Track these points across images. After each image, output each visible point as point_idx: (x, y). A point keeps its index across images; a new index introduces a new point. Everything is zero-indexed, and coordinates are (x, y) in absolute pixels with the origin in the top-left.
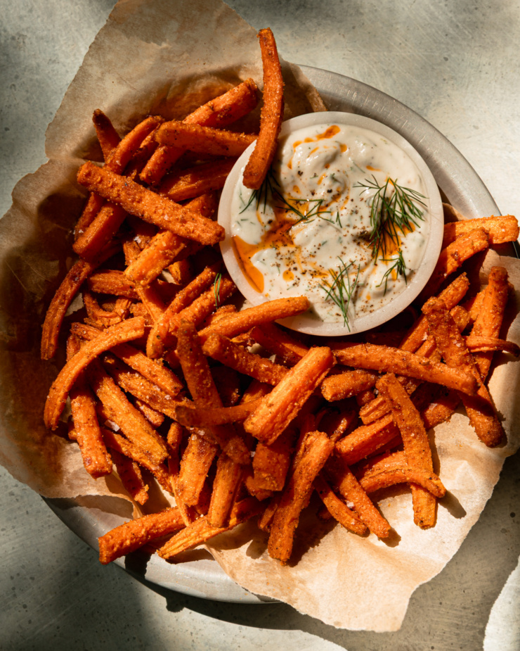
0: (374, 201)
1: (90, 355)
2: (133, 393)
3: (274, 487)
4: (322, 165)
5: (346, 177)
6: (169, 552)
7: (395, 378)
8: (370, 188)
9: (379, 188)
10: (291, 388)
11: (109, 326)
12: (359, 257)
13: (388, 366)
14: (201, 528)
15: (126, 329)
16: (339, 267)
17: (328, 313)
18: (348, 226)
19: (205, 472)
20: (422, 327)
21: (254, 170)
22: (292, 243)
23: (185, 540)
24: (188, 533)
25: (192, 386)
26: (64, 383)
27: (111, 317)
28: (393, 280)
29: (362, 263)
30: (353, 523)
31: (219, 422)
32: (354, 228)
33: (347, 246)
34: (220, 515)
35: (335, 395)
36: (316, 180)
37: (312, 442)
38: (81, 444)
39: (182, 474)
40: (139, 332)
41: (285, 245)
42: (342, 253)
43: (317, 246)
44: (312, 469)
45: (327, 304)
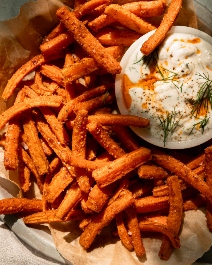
0: (203, 85)
1: (28, 106)
2: (42, 134)
3: (95, 209)
4: (184, 56)
5: (194, 67)
6: (29, 221)
7: (178, 179)
8: (204, 78)
9: (208, 80)
10: (123, 164)
11: (43, 95)
12: (184, 111)
13: (177, 171)
14: (50, 215)
15: (52, 100)
16: (172, 112)
17: (157, 133)
18: (185, 93)
19: (63, 188)
20: (202, 158)
21: (149, 45)
22: (153, 90)
23: (40, 218)
24: (42, 215)
25: (74, 143)
26: (9, 115)
27: (46, 91)
28: (197, 129)
29: (185, 115)
30: (128, 243)
31: (80, 166)
32: (188, 95)
33: (180, 102)
34: (62, 213)
35: (144, 175)
36: (179, 62)
37: (123, 195)
38: (6, 149)
39: (51, 185)
40: (57, 104)
41: (149, 90)
42: (177, 105)
43: (165, 97)
44: (119, 209)
45: (159, 128)
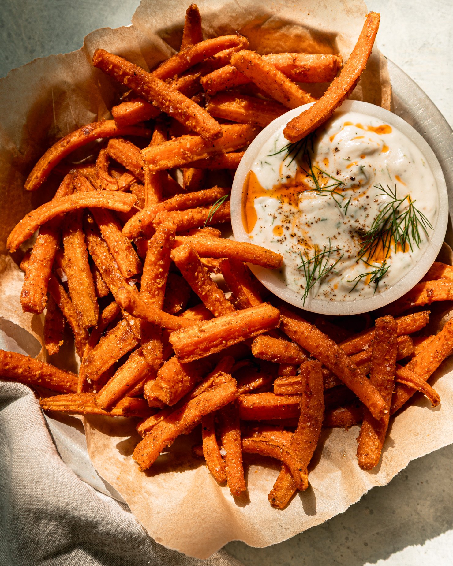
0: (386, 208)
1: (75, 204)
2: (94, 257)
3: (166, 400)
4: (359, 153)
5: (373, 174)
6: (49, 405)
7: (320, 368)
8: (388, 195)
9: (396, 199)
10: (227, 326)
11: (104, 189)
12: (346, 248)
13: (320, 354)
14: (87, 401)
15: (117, 198)
16: (325, 247)
17: (295, 281)
18: (352, 217)
19: (117, 357)
20: (368, 337)
21: (298, 125)
22: (297, 205)
23: (69, 403)
24: (74, 399)
25: (146, 279)
26: (40, 216)
27: (111, 182)
28: (365, 283)
29: (346, 255)
30: (217, 469)
31: (150, 319)
32: (356, 221)
33: (342, 233)
34: (107, 399)
35: (262, 353)
36: (347, 163)
37: (221, 382)
38: (27, 276)
39: (97, 348)
40: (126, 207)
41: (290, 204)
42: (335, 237)
43: (316, 219)
44: (209, 406)
45: (298, 272)
